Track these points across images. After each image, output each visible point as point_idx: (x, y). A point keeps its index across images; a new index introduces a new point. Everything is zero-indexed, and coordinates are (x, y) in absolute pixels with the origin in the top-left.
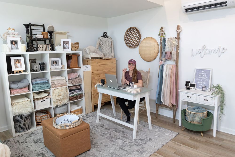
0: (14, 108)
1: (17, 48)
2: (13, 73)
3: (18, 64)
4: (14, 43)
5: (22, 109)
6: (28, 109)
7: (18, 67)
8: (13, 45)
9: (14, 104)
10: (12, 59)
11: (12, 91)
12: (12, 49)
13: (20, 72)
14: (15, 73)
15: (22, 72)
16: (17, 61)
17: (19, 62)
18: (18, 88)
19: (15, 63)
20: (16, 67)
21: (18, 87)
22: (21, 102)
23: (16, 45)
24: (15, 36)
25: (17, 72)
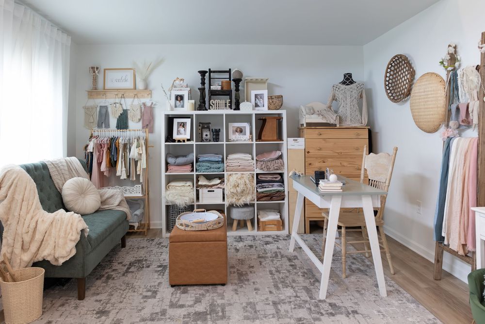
0: (168, 192)
1: (183, 106)
2: (174, 141)
3: (182, 129)
4: (179, 99)
5: (176, 197)
6: (185, 198)
7: (181, 134)
8: (178, 102)
9: (170, 187)
10: (176, 121)
11: (170, 168)
12: (176, 106)
13: (184, 141)
14: (177, 141)
15: (186, 141)
16: (181, 125)
17: (183, 126)
18: (176, 164)
19: (178, 128)
20: (179, 133)
21: (175, 163)
22: (179, 186)
23: (181, 101)
24: (182, 89)
25: (179, 141)
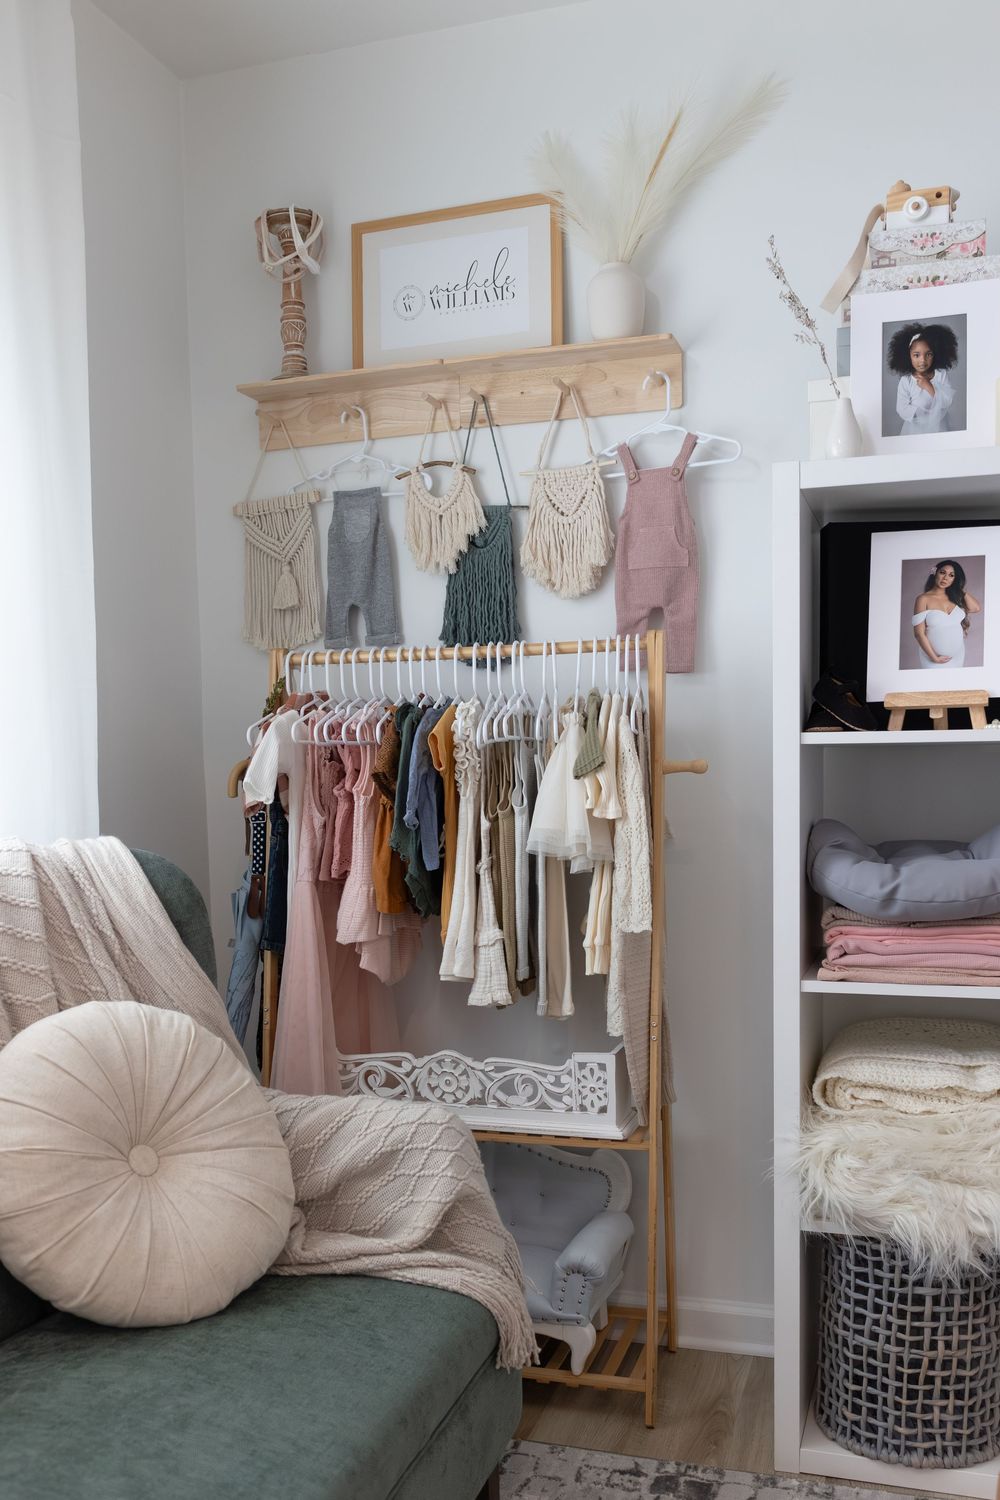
0: (826, 1137)
1: (954, 419)
2: (878, 717)
3: (943, 621)
4: (919, 355)
5: (897, 1184)
6: (973, 1200)
7: (935, 658)
8: (908, 385)
9: (843, 1096)
10: (890, 554)
11: (837, 939)
12: (892, 425)
13: (959, 718)
14: (897, 720)
15: (978, 717)
16: (932, 584)
17: (956, 595)
18: (895, 910)
19: (910, 607)
20: (915, 649)
21: (890, 898)
22: (913, 1093)
23: (939, 376)
24: (944, 270)
25: (918, 719)
